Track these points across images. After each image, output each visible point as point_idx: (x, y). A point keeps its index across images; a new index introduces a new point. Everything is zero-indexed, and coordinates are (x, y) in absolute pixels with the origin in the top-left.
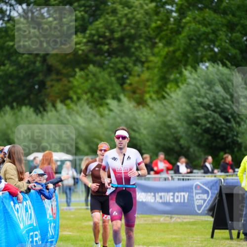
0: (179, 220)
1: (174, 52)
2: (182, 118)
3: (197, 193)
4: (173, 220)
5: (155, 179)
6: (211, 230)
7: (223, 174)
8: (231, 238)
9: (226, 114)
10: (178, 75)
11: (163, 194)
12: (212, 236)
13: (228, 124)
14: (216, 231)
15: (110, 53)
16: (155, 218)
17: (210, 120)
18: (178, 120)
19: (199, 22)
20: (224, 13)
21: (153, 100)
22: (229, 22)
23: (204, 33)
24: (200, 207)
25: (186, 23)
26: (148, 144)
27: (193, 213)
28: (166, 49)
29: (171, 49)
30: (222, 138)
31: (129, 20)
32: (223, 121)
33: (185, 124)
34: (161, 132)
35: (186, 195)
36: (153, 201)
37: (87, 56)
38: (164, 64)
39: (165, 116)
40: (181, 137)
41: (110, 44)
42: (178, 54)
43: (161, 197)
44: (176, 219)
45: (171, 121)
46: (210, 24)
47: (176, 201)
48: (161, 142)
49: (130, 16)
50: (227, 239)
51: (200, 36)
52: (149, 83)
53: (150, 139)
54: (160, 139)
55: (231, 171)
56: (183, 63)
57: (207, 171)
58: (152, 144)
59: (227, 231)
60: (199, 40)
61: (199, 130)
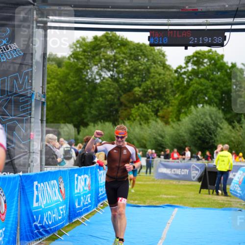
0: (183, 184)
1: (185, 98)
2: (188, 132)
3: (193, 170)
4: (180, 183)
5: (172, 162)
6: (199, 189)
7: (206, 161)
8: (209, 194)
9: (210, 131)
10: (186, 110)
11: (175, 170)
12: (200, 192)
13: (210, 136)
14: (202, 190)
15: (152, 97)
16: (171, 182)
17: (203, 133)
18: (185, 132)
19: (198, 84)
20: (212, 80)
21: (174, 122)
22: (214, 85)
23: (201, 89)
24: (194, 177)
25: (192, 84)
26: (169, 145)
27: (190, 180)
28: (181, 97)
29: (184, 96)
30: (207, 142)
31: (163, 81)
32: (209, 134)
33: (189, 135)
34: (176, 138)
35: (188, 171)
36: (170, 173)
37: (140, 98)
38: (180, 104)
39: (179, 130)
40: (186, 141)
41: (153, 93)
42: (187, 99)
43: (174, 171)
44: (182, 182)
45: (181, 133)
46: (204, 85)
47: (182, 173)
48: (176, 144)
49: (163, 79)
50: (207, 194)
51: (199, 91)
52: (171, 114)
53: (171, 141)
54: (175, 142)
55: (210, 160)
56: (189, 103)
57: (198, 159)
58: (171, 144)
59: (207, 190)
60: (198, 93)
61: (196, 138)
